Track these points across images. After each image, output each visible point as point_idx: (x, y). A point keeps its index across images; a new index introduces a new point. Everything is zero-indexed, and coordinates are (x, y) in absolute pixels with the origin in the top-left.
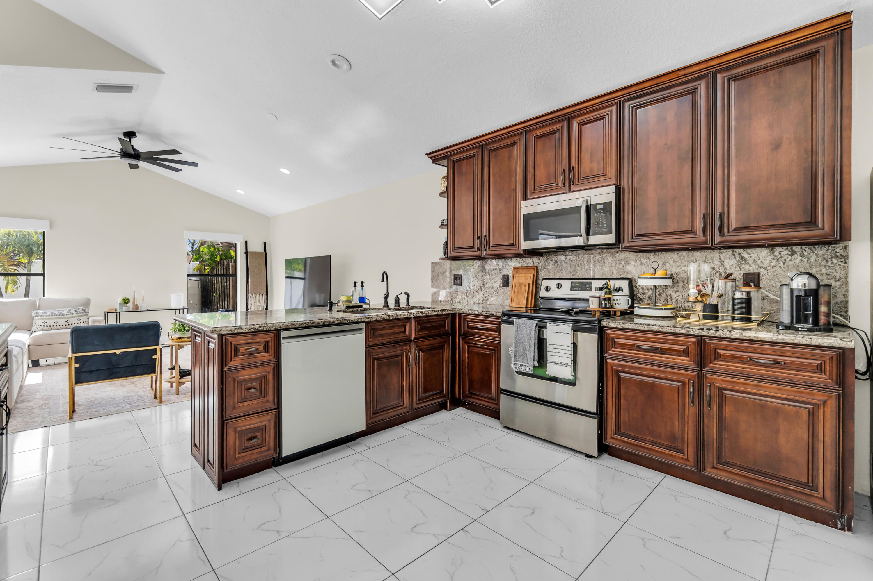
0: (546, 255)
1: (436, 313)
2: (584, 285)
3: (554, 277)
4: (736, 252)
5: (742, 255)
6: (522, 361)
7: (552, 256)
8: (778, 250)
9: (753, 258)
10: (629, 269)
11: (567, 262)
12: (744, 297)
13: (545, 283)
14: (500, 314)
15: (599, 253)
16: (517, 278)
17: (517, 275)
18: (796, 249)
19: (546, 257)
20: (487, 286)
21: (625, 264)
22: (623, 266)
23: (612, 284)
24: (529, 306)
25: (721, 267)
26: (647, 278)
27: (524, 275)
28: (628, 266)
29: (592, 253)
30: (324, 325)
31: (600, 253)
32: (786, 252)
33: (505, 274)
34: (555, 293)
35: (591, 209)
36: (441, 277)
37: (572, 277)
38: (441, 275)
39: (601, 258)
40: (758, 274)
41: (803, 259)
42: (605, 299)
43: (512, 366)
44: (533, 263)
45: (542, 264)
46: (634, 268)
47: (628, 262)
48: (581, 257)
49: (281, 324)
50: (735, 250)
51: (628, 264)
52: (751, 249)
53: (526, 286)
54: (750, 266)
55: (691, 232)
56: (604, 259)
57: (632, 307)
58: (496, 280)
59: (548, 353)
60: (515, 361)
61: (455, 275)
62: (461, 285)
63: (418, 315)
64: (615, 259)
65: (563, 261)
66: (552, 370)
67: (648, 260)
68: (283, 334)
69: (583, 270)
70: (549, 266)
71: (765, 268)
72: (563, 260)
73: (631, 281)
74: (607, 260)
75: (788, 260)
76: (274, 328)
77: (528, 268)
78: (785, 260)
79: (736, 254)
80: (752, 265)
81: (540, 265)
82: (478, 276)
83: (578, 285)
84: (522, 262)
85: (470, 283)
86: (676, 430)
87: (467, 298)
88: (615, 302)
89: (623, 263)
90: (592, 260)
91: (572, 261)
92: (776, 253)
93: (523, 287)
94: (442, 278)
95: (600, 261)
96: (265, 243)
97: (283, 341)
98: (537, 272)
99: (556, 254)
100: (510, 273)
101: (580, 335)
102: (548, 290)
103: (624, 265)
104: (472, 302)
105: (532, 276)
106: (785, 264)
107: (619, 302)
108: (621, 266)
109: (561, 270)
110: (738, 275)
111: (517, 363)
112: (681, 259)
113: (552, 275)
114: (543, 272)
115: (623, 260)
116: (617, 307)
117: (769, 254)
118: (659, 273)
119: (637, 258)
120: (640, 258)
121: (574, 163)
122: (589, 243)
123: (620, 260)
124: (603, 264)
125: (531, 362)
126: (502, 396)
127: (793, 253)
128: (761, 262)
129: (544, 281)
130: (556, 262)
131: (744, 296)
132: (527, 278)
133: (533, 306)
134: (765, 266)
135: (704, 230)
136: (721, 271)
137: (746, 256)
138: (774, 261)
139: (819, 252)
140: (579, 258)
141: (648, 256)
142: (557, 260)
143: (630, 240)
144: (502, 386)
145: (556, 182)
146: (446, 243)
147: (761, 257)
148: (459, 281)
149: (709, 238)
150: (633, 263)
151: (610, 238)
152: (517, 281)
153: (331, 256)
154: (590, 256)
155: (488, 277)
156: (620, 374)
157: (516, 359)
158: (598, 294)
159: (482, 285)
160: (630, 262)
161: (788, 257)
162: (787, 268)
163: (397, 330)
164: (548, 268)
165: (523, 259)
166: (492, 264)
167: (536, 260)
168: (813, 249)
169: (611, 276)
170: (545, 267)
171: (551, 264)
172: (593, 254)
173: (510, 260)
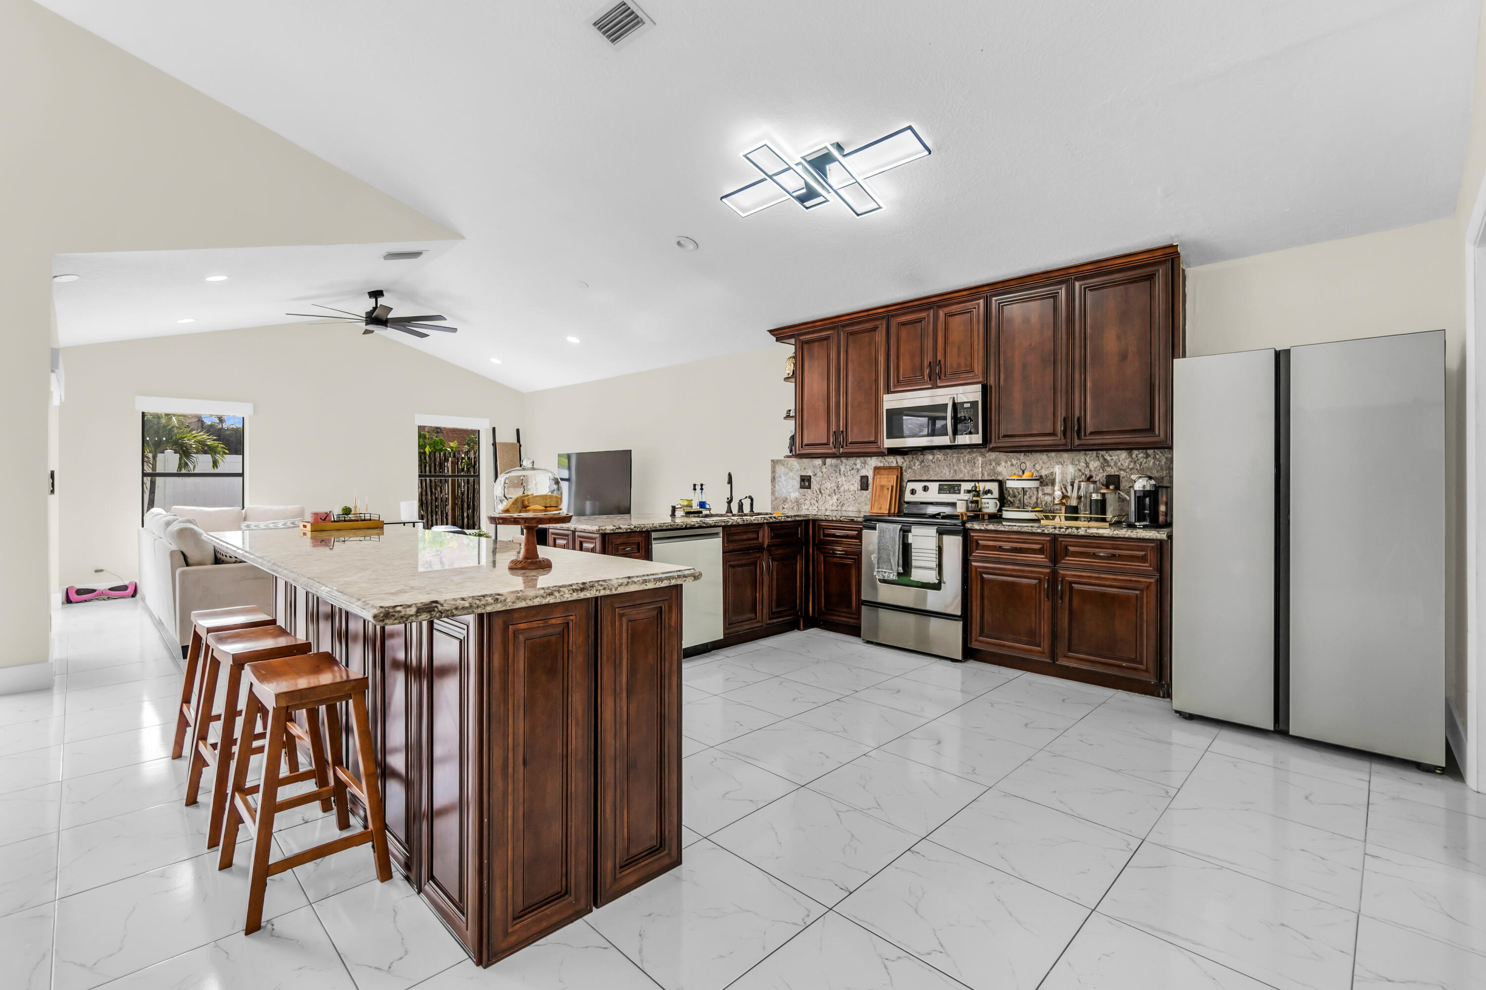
0: (912, 454)
1: (789, 519)
2: (952, 487)
3: (920, 478)
4: (1099, 454)
5: (1105, 457)
6: (885, 568)
7: (918, 455)
8: (1135, 452)
9: (1114, 460)
10: (999, 471)
11: (935, 462)
12: (1099, 499)
13: (910, 486)
14: (860, 520)
15: (969, 452)
16: (878, 479)
17: (878, 476)
18: (1150, 452)
19: (911, 456)
20: (842, 489)
21: (995, 464)
23: (981, 486)
24: (892, 511)
25: (1086, 469)
26: (1014, 480)
27: (886, 476)
28: (998, 467)
32: (1141, 455)
33: (864, 475)
34: (921, 496)
35: (959, 407)
37: (940, 479)
38: (784, 476)
40: (1119, 476)
41: (1156, 462)
42: (972, 502)
43: (875, 573)
44: (897, 463)
45: (907, 464)
46: (1005, 470)
50: (1099, 452)
51: (999, 464)
52: (1113, 452)
53: (888, 489)
54: (1112, 468)
55: (1053, 434)
57: (1000, 510)
58: (854, 482)
59: (913, 558)
60: (878, 569)
61: (801, 476)
62: (810, 488)
63: (771, 520)
64: (985, 459)
66: (917, 575)
67: (1019, 461)
68: (653, 535)
69: (952, 471)
70: (915, 465)
71: (1124, 470)
72: (931, 460)
73: (1001, 484)
75: (1143, 462)
77: (890, 468)
78: (1141, 462)
79: (1100, 457)
80: (1114, 468)
81: (905, 465)
82: (830, 478)
83: (946, 487)
84: (884, 461)
85: (821, 486)
86: (1034, 625)
87: (817, 504)
88: (983, 505)
89: (994, 464)
91: (940, 461)
92: (1134, 456)
93: (885, 491)
94: (785, 480)
95: (970, 462)
97: (653, 542)
98: (901, 474)
99: (922, 453)
100: (870, 474)
101: (946, 538)
102: (914, 493)
103: (994, 466)
105: (895, 477)
106: (1141, 467)
107: (987, 505)
108: (992, 467)
109: (928, 471)
110: (1100, 477)
111: (880, 570)
112: (1049, 460)
113: (918, 476)
114: (908, 473)
116: (986, 511)
117: (1128, 457)
118: (1027, 475)
120: (1010, 458)
121: (940, 356)
122: (956, 443)
123: (990, 461)
124: (973, 465)
125: (895, 568)
126: (863, 608)
127: (1147, 456)
128: (1121, 464)
129: (909, 483)
130: (923, 461)
131: (1099, 497)
132: (890, 480)
133: (896, 512)
134: (1125, 468)
135: (1065, 433)
136: (1086, 473)
137: (1108, 458)
138: (1132, 464)
139: (1168, 456)
140: (947, 457)
141: (1018, 456)
143: (997, 441)
144: (863, 598)
145: (922, 375)
146: (793, 438)
147: (1121, 460)
148: (807, 484)
149: (1069, 441)
150: (1003, 464)
151: (977, 439)
152: (878, 483)
153: (631, 450)
155: (844, 479)
156: (985, 576)
157: (879, 566)
158: (967, 497)
159: (836, 488)
161: (1143, 460)
162: (1142, 471)
163: (751, 536)
164: (914, 468)
165: (885, 458)
166: (846, 464)
167: (900, 460)
168: (1164, 452)
169: (981, 477)
170: (910, 468)
171: (917, 464)
172: (962, 453)
173: (869, 458)
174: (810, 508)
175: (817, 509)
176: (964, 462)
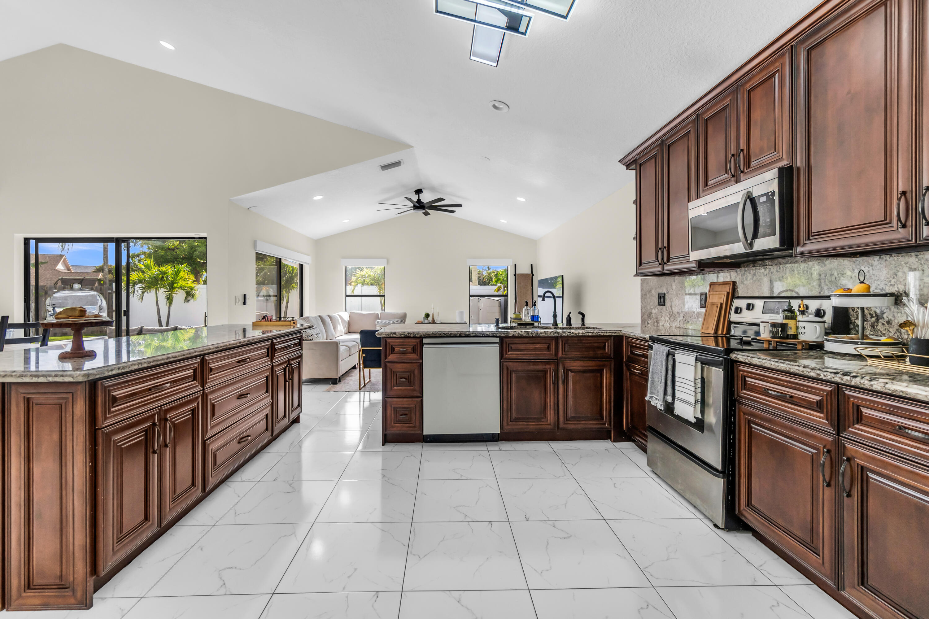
0: (744, 267)
6: (656, 394)
7: (750, 267)
11: (766, 275)
13: (735, 304)
19: (743, 269)
20: (685, 306)
21: (838, 274)
22: (836, 278)
24: (719, 332)
28: (842, 278)
29: (796, 261)
30: (460, 336)
31: (806, 260)
33: (701, 291)
34: (746, 316)
36: (648, 296)
38: (649, 293)
39: (807, 267)
45: (740, 278)
47: (842, 273)
48: (783, 267)
49: (424, 333)
51: (843, 274)
53: (717, 307)
55: (885, 221)
56: (810, 269)
58: (695, 299)
60: (650, 394)
61: (660, 294)
62: (665, 305)
63: (564, 334)
65: (762, 274)
67: (871, 268)
68: (425, 341)
70: (747, 280)
72: (763, 272)
74: (814, 270)
76: (418, 336)
77: (724, 283)
81: (738, 279)
82: (679, 295)
84: (720, 276)
85: (672, 302)
86: (810, 518)
87: (668, 321)
90: (795, 270)
91: (772, 273)
93: (715, 308)
95: (805, 272)
96: (532, 265)
97: (425, 346)
98: (734, 289)
99: (754, 264)
100: (706, 291)
102: (739, 311)
103: (837, 276)
104: (674, 326)
105: (726, 293)
107: (803, 331)
109: (760, 286)
111: (653, 396)
112: (921, 264)
113: (750, 292)
114: (741, 288)
115: (836, 269)
119: (854, 266)
120: (859, 265)
121: (743, 145)
123: (831, 270)
124: (809, 276)
129: (735, 301)
130: (757, 274)
132: (720, 297)
133: (724, 333)
135: (903, 217)
140: (780, 268)
141: (870, 261)
142: (755, 273)
143: (805, 242)
148: (663, 301)
149: (912, 230)
154: (793, 265)
156: (752, 425)
157: (652, 391)
159: (681, 305)
160: (844, 272)
163: (540, 346)
164: (746, 283)
165: (720, 273)
166: (690, 281)
167: (733, 273)
169: (820, 293)
170: (742, 282)
171: (749, 279)
172: (797, 263)
174: (665, 325)
175: (669, 325)
176: (799, 273)
